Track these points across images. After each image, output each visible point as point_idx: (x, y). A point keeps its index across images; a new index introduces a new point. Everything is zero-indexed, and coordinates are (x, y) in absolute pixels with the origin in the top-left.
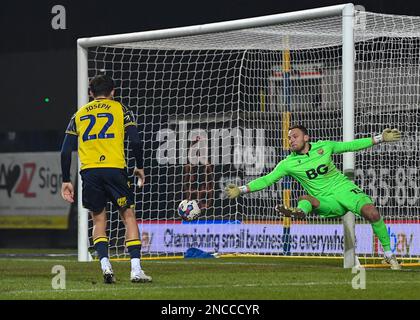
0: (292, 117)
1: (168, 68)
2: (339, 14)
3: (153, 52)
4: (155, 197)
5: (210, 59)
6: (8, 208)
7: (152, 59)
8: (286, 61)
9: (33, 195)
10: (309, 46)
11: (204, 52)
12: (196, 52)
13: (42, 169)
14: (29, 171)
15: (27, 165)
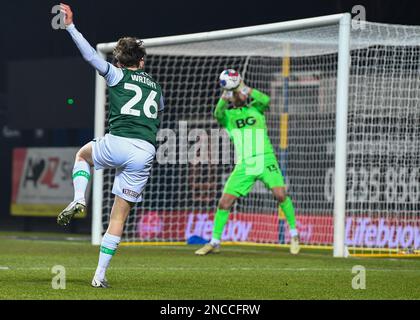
0: (290, 118)
1: (177, 71)
2: (336, 23)
3: (165, 57)
4: (162, 189)
5: (216, 64)
6: (33, 197)
7: (163, 64)
8: (286, 67)
9: (56, 186)
10: (307, 53)
11: (210, 58)
12: (203, 58)
13: (65, 163)
14: (53, 164)
15: (51, 159)
